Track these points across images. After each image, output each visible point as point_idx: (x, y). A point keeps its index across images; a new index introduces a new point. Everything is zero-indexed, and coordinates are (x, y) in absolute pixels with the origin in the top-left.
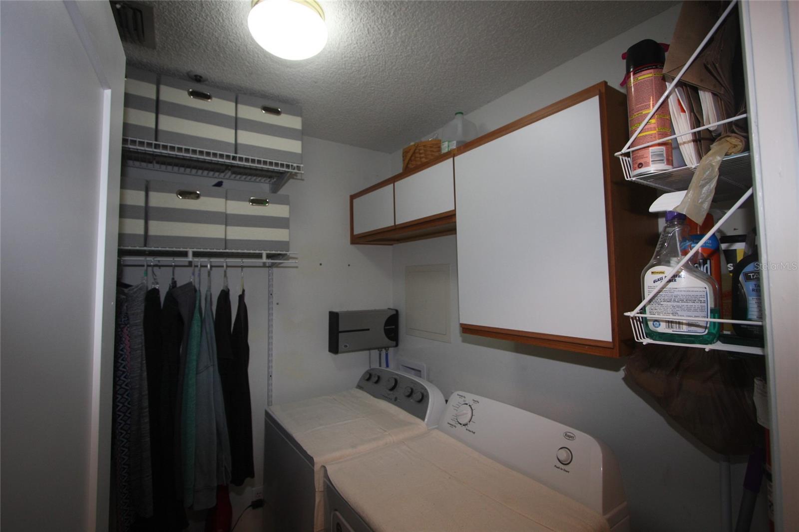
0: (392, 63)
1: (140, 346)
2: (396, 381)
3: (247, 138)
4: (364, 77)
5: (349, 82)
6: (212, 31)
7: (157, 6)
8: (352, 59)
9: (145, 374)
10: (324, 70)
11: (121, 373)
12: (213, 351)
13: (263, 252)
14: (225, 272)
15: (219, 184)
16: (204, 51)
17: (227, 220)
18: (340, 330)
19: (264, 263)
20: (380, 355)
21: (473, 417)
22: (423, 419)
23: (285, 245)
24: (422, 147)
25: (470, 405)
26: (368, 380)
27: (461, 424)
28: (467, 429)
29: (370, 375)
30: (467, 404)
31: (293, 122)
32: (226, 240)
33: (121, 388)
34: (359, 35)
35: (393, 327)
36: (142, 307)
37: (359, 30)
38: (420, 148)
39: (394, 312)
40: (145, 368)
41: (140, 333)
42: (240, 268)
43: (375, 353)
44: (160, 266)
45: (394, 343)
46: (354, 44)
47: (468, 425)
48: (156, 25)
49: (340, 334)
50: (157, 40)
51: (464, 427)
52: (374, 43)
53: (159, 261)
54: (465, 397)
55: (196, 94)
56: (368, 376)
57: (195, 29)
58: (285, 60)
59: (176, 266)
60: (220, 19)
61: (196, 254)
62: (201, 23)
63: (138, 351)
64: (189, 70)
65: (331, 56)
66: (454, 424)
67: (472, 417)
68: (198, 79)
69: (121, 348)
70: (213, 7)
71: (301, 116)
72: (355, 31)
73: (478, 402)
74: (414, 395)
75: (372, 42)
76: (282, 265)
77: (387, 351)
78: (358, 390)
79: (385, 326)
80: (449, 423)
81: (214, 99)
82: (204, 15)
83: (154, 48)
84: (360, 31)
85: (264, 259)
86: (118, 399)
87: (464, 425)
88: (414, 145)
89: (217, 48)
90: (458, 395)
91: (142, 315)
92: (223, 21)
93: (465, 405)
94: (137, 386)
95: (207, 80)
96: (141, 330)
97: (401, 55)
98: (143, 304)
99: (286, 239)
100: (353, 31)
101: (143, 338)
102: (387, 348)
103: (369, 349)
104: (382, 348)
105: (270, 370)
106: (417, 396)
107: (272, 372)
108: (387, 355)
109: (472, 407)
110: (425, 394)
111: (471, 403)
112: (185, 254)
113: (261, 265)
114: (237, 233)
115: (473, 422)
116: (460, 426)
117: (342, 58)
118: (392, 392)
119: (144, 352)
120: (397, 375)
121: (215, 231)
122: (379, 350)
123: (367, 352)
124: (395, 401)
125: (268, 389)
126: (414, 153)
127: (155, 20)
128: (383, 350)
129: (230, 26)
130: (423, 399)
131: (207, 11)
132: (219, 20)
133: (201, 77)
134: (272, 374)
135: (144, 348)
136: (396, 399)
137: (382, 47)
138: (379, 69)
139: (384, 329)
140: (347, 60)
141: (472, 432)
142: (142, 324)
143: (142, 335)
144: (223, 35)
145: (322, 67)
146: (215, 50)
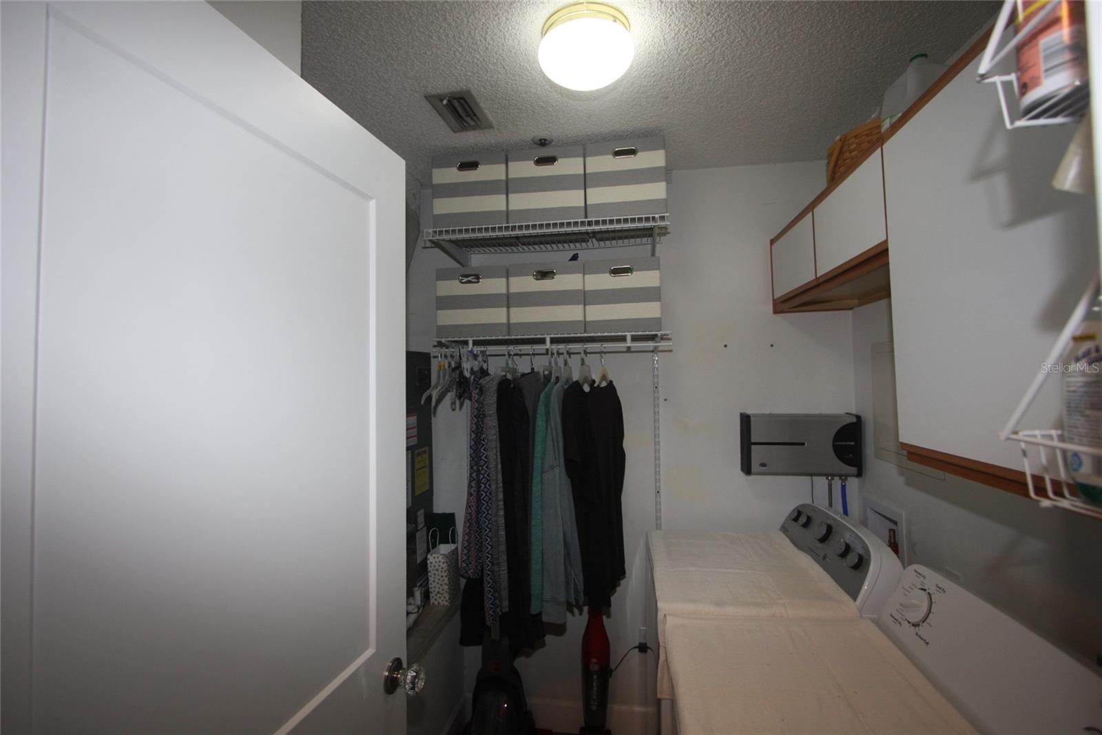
0: (754, 29)
1: (495, 437)
2: (830, 528)
3: (599, 196)
4: (726, 65)
5: (709, 81)
6: (527, 89)
7: (472, 87)
8: (694, 49)
9: (500, 466)
10: (667, 79)
11: (484, 462)
12: (559, 450)
13: (627, 333)
14: (583, 360)
15: (575, 258)
16: (534, 112)
17: (585, 298)
18: (753, 441)
19: (629, 348)
20: (830, 486)
21: (931, 615)
22: (854, 598)
23: (657, 322)
24: (853, 139)
25: (929, 593)
26: (796, 519)
27: (909, 622)
28: (917, 634)
29: (799, 513)
30: (925, 590)
31: (654, 159)
32: (585, 322)
33: (484, 477)
34: (682, 15)
35: (853, 443)
36: (495, 398)
37: (678, 9)
38: (851, 141)
39: (854, 420)
40: (499, 461)
41: (494, 424)
42: (599, 355)
43: (822, 482)
44: (521, 355)
45: (854, 470)
46: (684, 30)
47: (920, 627)
48: (482, 105)
49: (753, 447)
50: (491, 118)
51: (913, 627)
52: (708, 15)
53: (520, 350)
54: (924, 577)
55: (542, 161)
56: (796, 514)
57: (513, 93)
58: (597, 90)
59: (534, 354)
60: (527, 73)
61: (553, 341)
62: (514, 86)
63: (493, 443)
64: (532, 137)
65: (663, 57)
66: (900, 620)
67: (928, 615)
68: (543, 143)
69: (482, 438)
70: (514, 64)
71: (664, 148)
72: (673, 13)
73: (944, 592)
74: (849, 557)
75: (705, 15)
76: (660, 349)
77: (843, 481)
78: (780, 532)
79: (833, 442)
80: (891, 615)
81: (560, 160)
82: (511, 76)
83: (493, 128)
84: (680, 8)
85: (629, 343)
86: (482, 488)
87: (913, 625)
88: (840, 140)
89: (542, 104)
90: (915, 571)
91: (495, 405)
92: (530, 73)
93: (922, 591)
94: (494, 478)
95: (552, 141)
96: (494, 421)
97: (760, 11)
98: (496, 395)
99: (658, 315)
100: (671, 13)
101: (497, 429)
102: (843, 477)
103: (811, 475)
104: (833, 476)
105: (658, 484)
106: (852, 559)
107: (660, 487)
108: (843, 488)
109: (933, 597)
110: (866, 557)
111: (932, 590)
112: (542, 341)
113: (625, 350)
114: (597, 313)
115: (928, 624)
116: (908, 625)
117: (680, 54)
118: (820, 545)
119: (498, 444)
120: (834, 519)
121: (571, 313)
122: (827, 478)
123: (808, 479)
124: (822, 560)
125: (656, 509)
126: (841, 152)
127: (479, 100)
128: (837, 479)
129: (540, 76)
130: (861, 564)
131: (511, 71)
132: (527, 75)
133: (545, 140)
134: (660, 489)
135: (498, 440)
136: (824, 558)
137: (723, 14)
138: (741, 44)
139: (833, 445)
140: (687, 54)
141: (925, 640)
142: (496, 414)
143: (495, 426)
144: (539, 89)
145: (662, 76)
146: (542, 107)
